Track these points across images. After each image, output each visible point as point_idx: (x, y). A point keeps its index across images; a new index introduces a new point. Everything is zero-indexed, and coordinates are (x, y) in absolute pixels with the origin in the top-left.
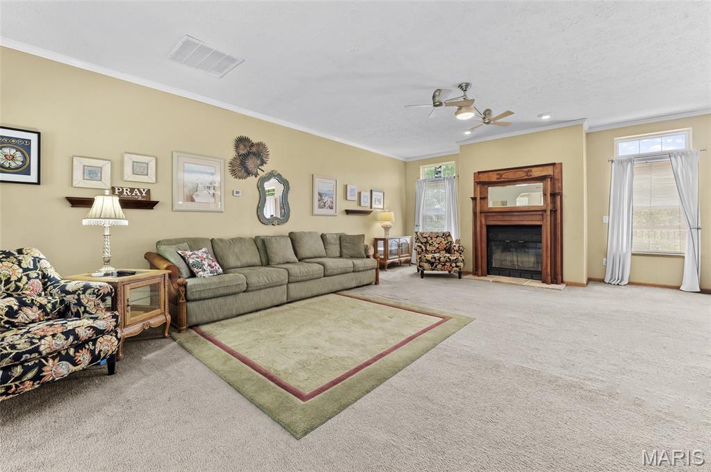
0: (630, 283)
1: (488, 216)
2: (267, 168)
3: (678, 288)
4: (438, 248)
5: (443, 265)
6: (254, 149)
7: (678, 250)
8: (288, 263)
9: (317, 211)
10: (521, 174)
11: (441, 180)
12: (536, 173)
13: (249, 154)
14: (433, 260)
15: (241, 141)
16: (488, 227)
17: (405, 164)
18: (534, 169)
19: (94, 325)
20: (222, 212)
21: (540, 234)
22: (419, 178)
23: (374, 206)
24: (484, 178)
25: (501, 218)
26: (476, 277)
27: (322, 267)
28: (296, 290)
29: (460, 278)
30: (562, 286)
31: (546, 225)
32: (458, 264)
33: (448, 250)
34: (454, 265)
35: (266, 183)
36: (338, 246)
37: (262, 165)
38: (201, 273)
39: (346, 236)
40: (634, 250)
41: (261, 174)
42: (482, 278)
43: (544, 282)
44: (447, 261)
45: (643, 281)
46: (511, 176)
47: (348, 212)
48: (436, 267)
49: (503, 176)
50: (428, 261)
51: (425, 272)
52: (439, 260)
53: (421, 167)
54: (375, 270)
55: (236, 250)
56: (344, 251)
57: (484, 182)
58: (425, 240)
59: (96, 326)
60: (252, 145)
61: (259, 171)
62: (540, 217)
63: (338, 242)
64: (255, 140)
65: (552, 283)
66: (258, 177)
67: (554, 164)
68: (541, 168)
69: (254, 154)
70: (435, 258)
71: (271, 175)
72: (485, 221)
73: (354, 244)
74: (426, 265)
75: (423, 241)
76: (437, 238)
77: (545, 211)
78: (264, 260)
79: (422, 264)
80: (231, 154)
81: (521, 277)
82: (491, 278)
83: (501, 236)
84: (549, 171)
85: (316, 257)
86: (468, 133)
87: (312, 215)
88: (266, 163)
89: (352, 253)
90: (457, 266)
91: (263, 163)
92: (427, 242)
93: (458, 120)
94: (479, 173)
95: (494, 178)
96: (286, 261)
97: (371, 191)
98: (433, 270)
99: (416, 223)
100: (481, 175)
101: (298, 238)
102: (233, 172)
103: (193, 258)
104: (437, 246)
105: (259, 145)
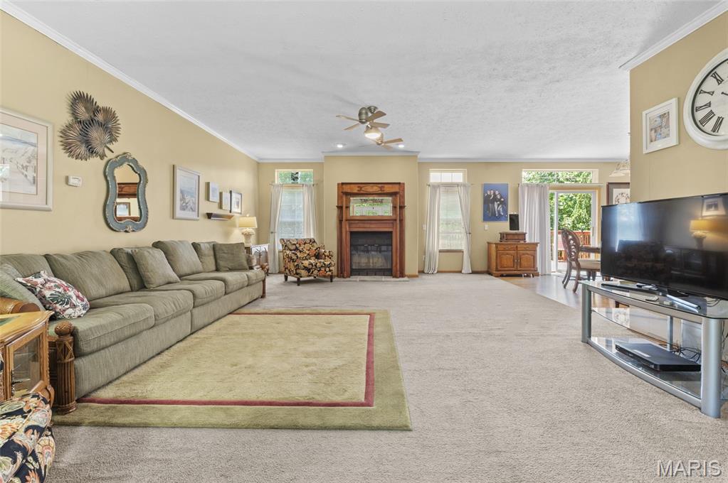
0: (438, 272)
1: (352, 223)
2: (118, 148)
3: (461, 272)
4: (308, 254)
5: (319, 271)
6: (100, 117)
7: (459, 248)
8: (169, 283)
9: (179, 213)
10: (376, 189)
11: (299, 187)
12: (388, 189)
13: (92, 121)
14: (311, 266)
15: (79, 99)
16: (352, 233)
17: (258, 163)
18: (386, 186)
19: (31, 423)
20: (49, 210)
21: (391, 239)
22: (274, 182)
23: (233, 210)
24: (347, 189)
25: (362, 225)
26: (343, 279)
27: (221, 283)
28: (201, 315)
29: (331, 281)
30: (406, 279)
31: (396, 232)
32: (331, 268)
33: (318, 256)
34: (327, 269)
35: (116, 169)
36: (212, 258)
37: (111, 142)
38: (70, 311)
39: (217, 244)
40: (441, 248)
41: (109, 155)
42: (348, 279)
43: (396, 277)
44: (322, 266)
45: (444, 270)
46: (369, 189)
47: (209, 216)
48: (312, 273)
49: (363, 189)
50: (305, 268)
51: (301, 279)
52: (315, 266)
53: (276, 170)
54: (262, 282)
55: (95, 271)
56: (221, 263)
57: (347, 192)
58: (294, 247)
59: (36, 424)
60: (97, 110)
61: (107, 152)
62: (391, 225)
63: (212, 253)
64: (101, 102)
65: (400, 277)
66: (106, 159)
67: (399, 183)
68: (390, 186)
69: (101, 125)
70: (312, 264)
71: (124, 159)
72: (350, 228)
73: (233, 254)
74: (303, 272)
75: (292, 248)
76: (305, 244)
77: (396, 220)
78: (135, 282)
79: (298, 271)
80: (65, 118)
81: (375, 275)
82: (353, 278)
83: (361, 241)
84: (396, 189)
85: (193, 273)
86: (340, 146)
87: (173, 218)
88: (116, 140)
89: (230, 265)
90: (330, 271)
91: (113, 139)
92: (297, 249)
93: (367, 138)
94: (343, 184)
95: (355, 190)
96: (167, 280)
97: (231, 192)
98: (310, 276)
99: (272, 230)
100: (344, 186)
101: (171, 249)
102: (68, 147)
103: (50, 288)
104: (308, 252)
105: (107, 111)
